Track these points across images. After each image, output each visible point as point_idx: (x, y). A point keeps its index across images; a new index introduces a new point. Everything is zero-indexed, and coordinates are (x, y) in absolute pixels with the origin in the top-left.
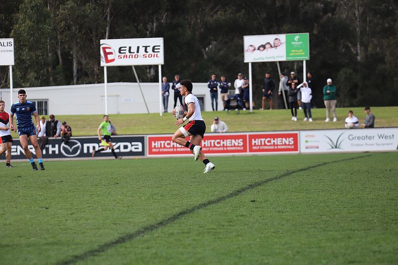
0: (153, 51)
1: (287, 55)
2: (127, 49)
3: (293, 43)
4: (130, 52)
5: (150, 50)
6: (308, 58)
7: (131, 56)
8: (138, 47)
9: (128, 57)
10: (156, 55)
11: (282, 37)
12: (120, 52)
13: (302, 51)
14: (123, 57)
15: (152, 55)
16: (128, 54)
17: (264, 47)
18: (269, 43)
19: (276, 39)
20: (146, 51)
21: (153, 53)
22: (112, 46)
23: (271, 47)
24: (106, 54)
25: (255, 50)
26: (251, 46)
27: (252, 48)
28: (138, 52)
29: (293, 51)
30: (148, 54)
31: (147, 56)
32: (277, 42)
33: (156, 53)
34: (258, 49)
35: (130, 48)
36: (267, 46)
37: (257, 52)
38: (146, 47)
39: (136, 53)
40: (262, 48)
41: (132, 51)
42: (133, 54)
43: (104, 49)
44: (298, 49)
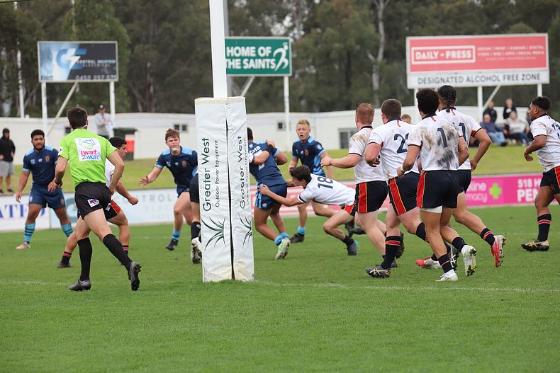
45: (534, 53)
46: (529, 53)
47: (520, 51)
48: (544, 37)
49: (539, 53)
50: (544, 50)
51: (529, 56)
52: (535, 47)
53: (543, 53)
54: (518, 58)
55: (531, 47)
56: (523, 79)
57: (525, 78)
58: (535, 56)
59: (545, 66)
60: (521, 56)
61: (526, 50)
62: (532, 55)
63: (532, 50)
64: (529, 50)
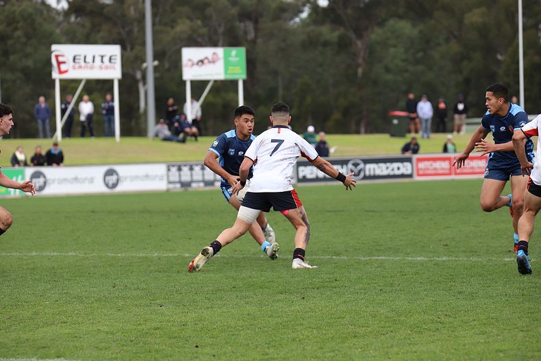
0: (110, 62)
1: (226, 73)
2: (82, 58)
3: (230, 59)
4: (85, 61)
5: (106, 59)
6: (244, 76)
7: (86, 67)
8: (94, 57)
9: (83, 67)
11: (220, 51)
12: (74, 59)
13: (238, 68)
16: (82, 63)
17: (202, 61)
18: (206, 58)
19: (214, 54)
20: (102, 62)
21: (109, 64)
22: (65, 54)
23: (210, 62)
24: (59, 63)
25: (193, 65)
26: (190, 60)
27: (190, 63)
28: (93, 62)
29: (230, 68)
30: (103, 65)
32: (215, 56)
33: (112, 65)
34: (197, 64)
35: (85, 57)
36: (206, 61)
37: (196, 67)
38: (102, 57)
39: (91, 63)
40: (200, 63)
41: (87, 60)
42: (89, 65)
43: (57, 57)
44: (236, 66)
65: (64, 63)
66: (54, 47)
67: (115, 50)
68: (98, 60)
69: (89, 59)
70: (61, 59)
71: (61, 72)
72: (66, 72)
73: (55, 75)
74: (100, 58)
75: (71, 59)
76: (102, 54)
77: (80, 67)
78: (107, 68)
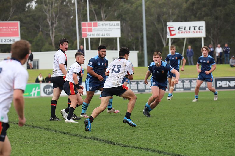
0: (199, 29)
2: (184, 28)
4: (185, 30)
5: (197, 28)
7: (186, 32)
8: (190, 27)
9: (184, 32)
10: (200, 32)
12: (179, 30)
14: (180, 32)
15: (198, 32)
16: (184, 31)
20: (195, 29)
21: (199, 31)
22: (174, 26)
24: (170, 31)
28: (190, 30)
30: (195, 31)
31: (195, 32)
33: (200, 31)
35: (185, 27)
38: (195, 27)
39: (189, 30)
41: (186, 29)
42: (187, 31)
43: (169, 28)
45: (12, 30)
46: (8, 30)
47: (4, 29)
48: (18, 23)
49: (14, 30)
50: (18, 29)
51: (8, 31)
52: (12, 27)
53: (17, 30)
54: (2, 32)
55: (10, 27)
56: (5, 42)
57: (6, 41)
58: (12, 31)
59: (18, 36)
60: (4, 31)
61: (7, 29)
62: (10, 31)
63: (10, 29)
64: (9, 29)
65: (173, 30)
66: (168, 23)
67: (202, 24)
68: (192, 29)
69: (187, 28)
70: (171, 29)
71: (171, 35)
72: (174, 35)
73: (169, 36)
74: (194, 28)
75: (177, 29)
76: (195, 26)
77: (182, 32)
78: (197, 32)
